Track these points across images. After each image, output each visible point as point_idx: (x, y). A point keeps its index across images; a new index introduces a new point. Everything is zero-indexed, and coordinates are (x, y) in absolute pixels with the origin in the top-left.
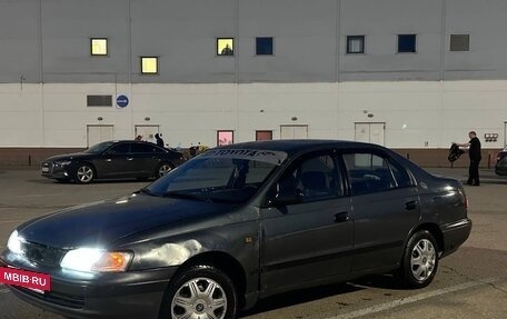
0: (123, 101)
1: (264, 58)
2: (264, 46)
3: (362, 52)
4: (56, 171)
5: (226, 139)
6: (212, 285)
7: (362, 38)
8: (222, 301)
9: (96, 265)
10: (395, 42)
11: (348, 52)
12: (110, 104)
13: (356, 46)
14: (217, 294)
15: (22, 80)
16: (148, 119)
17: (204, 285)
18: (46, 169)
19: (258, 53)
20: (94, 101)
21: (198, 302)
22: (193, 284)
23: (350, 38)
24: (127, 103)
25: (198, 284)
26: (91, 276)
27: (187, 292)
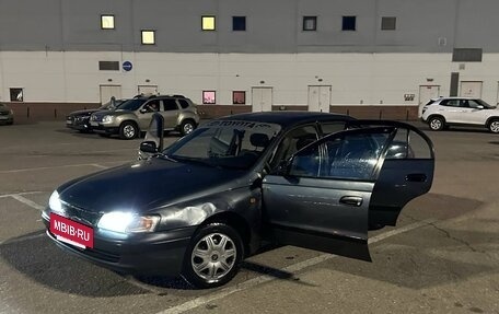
0: (128, 67)
1: (240, 33)
2: (239, 24)
3: (315, 29)
4: (78, 123)
5: (210, 97)
6: (224, 238)
7: (315, 18)
8: (233, 252)
9: (130, 227)
10: (340, 23)
11: (304, 29)
12: (118, 69)
13: (310, 24)
14: (228, 246)
15: (47, 49)
16: (148, 81)
17: (218, 239)
18: (70, 122)
19: (234, 29)
20: (104, 66)
21: (214, 253)
22: (209, 239)
23: (306, 18)
24: (130, 69)
25: (213, 238)
26: (125, 236)
27: (204, 246)
